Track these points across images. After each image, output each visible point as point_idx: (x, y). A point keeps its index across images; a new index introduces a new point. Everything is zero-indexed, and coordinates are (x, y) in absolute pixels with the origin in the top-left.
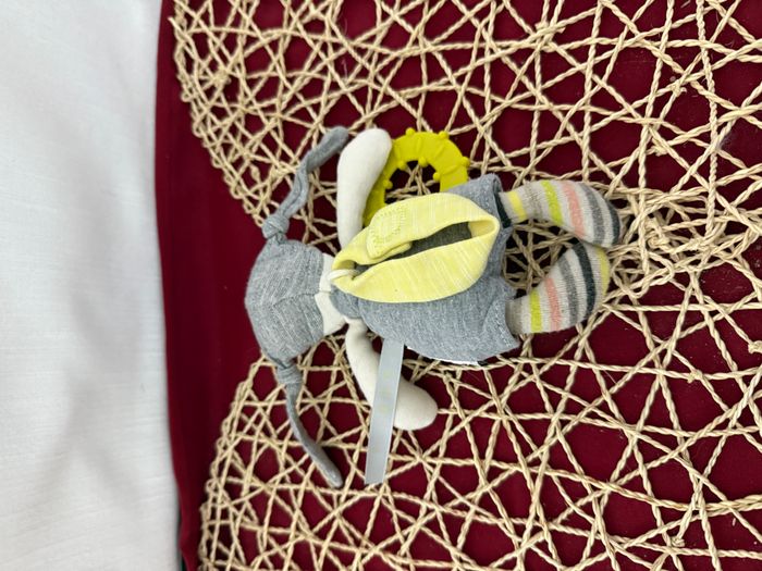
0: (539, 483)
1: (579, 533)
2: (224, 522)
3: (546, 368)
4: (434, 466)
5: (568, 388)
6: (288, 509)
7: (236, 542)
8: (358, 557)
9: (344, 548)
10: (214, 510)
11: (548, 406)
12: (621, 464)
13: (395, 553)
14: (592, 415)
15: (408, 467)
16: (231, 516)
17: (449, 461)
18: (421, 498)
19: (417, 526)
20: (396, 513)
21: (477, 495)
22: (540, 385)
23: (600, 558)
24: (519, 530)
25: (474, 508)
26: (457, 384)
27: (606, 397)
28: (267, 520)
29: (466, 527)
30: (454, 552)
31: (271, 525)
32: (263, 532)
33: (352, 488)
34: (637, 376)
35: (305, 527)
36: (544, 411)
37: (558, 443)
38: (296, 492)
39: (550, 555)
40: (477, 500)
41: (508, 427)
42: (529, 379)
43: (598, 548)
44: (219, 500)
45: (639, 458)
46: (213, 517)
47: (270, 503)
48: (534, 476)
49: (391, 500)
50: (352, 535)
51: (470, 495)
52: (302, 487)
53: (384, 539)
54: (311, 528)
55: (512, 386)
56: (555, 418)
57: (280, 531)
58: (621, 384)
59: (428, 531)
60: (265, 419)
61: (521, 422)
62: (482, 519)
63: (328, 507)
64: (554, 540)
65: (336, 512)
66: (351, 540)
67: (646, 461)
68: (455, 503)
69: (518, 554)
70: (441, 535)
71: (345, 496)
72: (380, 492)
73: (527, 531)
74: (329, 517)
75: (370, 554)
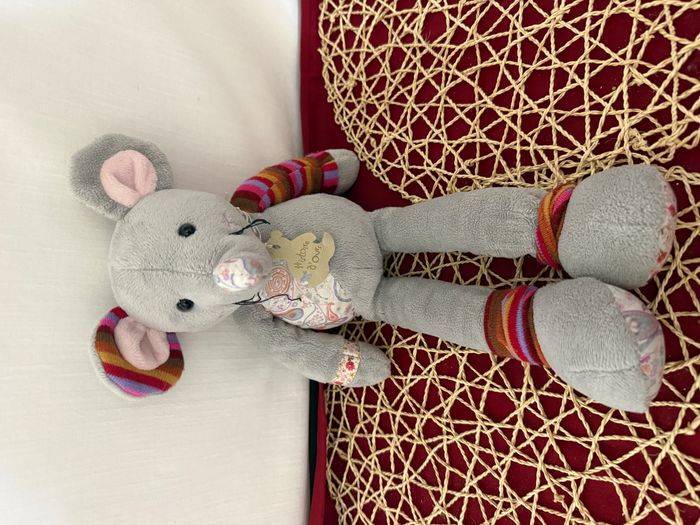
1: (558, 396)
2: (337, 402)
4: (462, 355)
6: (376, 391)
7: (344, 414)
8: (419, 420)
9: (410, 415)
10: (331, 393)
13: (440, 416)
18: (456, 378)
19: (454, 397)
20: (441, 388)
21: (491, 372)
23: (571, 412)
24: (518, 396)
25: (489, 382)
28: (363, 399)
29: (484, 395)
30: (476, 411)
31: (365, 403)
32: (361, 408)
33: (413, 374)
35: (387, 403)
39: (539, 412)
40: (491, 376)
43: (569, 405)
46: (331, 399)
49: (437, 380)
50: (414, 406)
51: (486, 374)
53: (433, 407)
54: (390, 404)
57: (371, 406)
59: (460, 400)
60: (362, 332)
62: (495, 390)
63: (400, 388)
64: (541, 401)
65: (404, 390)
66: (414, 409)
68: (477, 380)
69: (519, 412)
70: (468, 401)
71: (410, 380)
72: (431, 376)
73: (523, 397)
74: (400, 394)
75: (425, 418)
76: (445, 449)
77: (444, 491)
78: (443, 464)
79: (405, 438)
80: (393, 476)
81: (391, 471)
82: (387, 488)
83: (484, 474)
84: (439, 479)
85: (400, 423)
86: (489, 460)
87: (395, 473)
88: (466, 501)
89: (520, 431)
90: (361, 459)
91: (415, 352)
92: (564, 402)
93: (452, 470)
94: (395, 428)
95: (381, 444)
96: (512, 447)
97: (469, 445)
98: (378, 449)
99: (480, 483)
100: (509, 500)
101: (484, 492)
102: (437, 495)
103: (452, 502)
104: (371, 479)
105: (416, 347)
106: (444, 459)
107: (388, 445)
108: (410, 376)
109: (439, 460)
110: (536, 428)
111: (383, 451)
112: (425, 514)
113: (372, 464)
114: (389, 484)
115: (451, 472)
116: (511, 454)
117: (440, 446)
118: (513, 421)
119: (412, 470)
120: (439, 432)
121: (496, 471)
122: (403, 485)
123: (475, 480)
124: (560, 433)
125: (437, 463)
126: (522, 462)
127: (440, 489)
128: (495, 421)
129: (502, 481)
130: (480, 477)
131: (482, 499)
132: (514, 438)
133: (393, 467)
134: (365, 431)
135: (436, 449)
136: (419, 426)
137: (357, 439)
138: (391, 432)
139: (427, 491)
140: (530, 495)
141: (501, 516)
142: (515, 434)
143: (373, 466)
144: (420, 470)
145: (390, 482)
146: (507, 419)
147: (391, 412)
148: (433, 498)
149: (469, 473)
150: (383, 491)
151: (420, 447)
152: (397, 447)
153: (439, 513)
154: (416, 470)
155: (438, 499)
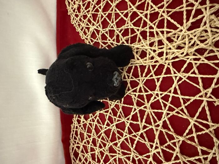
2: (76, 130)
7: (79, 135)
10: (74, 126)
16: (78, 128)
18: (124, 131)
27: (183, 107)
33: (106, 125)
40: (139, 134)
44: (75, 124)
46: (74, 128)
53: (114, 141)
57: (89, 134)
58: (189, 103)
59: (125, 141)
65: (102, 131)
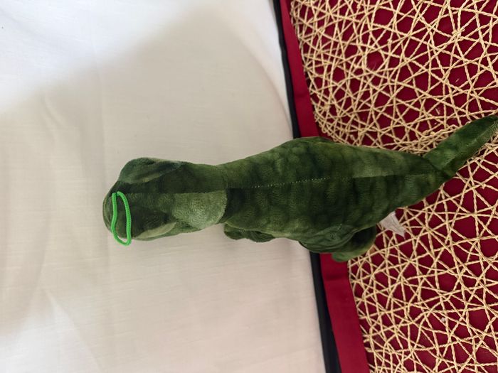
0: (452, 249)
1: (477, 262)
3: (435, 207)
4: (415, 261)
5: (446, 210)
6: (373, 304)
8: (405, 310)
9: (399, 309)
11: (443, 220)
12: (477, 229)
14: (458, 216)
15: (406, 266)
17: (420, 257)
19: (420, 287)
20: (410, 285)
21: (435, 264)
22: (436, 214)
23: (488, 267)
24: (455, 271)
25: (436, 270)
26: (410, 228)
28: (367, 312)
29: (436, 279)
30: (435, 290)
31: (370, 313)
34: (466, 195)
35: (382, 309)
36: (442, 223)
37: (452, 232)
38: (373, 296)
39: (471, 275)
41: (433, 234)
42: (432, 214)
43: (486, 264)
45: (482, 223)
47: (366, 304)
48: (450, 248)
49: (407, 282)
50: (400, 303)
51: (432, 266)
52: (375, 293)
54: (385, 307)
55: (427, 220)
56: (447, 223)
61: (437, 230)
62: (441, 273)
63: (387, 296)
64: (469, 269)
66: (400, 305)
67: (485, 224)
68: (429, 272)
69: (459, 280)
70: (429, 286)
71: (391, 289)
72: (402, 281)
73: (458, 270)
74: (389, 300)
75: (408, 307)
76: (427, 321)
77: (437, 347)
78: (430, 330)
79: (401, 324)
80: (403, 351)
81: (400, 349)
82: (403, 360)
83: (456, 326)
84: (431, 341)
85: (395, 318)
86: (455, 316)
87: (404, 348)
88: (453, 348)
89: (466, 292)
90: (380, 348)
91: (388, 272)
92: (482, 264)
93: (436, 331)
94: (393, 321)
95: (389, 334)
96: (465, 302)
97: (440, 312)
98: (388, 338)
99: (456, 333)
100: (477, 336)
101: (461, 337)
102: (434, 351)
103: (445, 352)
104: (391, 358)
105: (387, 268)
106: (429, 327)
107: (393, 334)
108: (390, 286)
109: (426, 329)
110: (473, 285)
111: (391, 338)
112: (432, 366)
113: (388, 349)
114: (403, 357)
115: (436, 333)
116: (466, 307)
117: (423, 320)
118: (459, 287)
119: (413, 342)
120: (420, 311)
121: (463, 321)
122: (411, 354)
123: (453, 332)
124: (488, 283)
125: (426, 331)
126: (475, 309)
127: (434, 347)
128: (449, 291)
129: (468, 326)
130: (455, 329)
131: (462, 342)
132: (464, 297)
133: (401, 346)
134: (376, 330)
135: (422, 323)
136: (407, 314)
137: (374, 338)
138: (392, 324)
139: (427, 351)
140: (487, 327)
141: (477, 348)
142: (463, 294)
143: (389, 350)
144: (418, 341)
145: (403, 356)
146: (455, 287)
147: (387, 312)
148: (433, 355)
149: (447, 330)
150: (401, 363)
151: (412, 326)
152: (399, 333)
153: (440, 362)
154: (415, 341)
155: (436, 354)
